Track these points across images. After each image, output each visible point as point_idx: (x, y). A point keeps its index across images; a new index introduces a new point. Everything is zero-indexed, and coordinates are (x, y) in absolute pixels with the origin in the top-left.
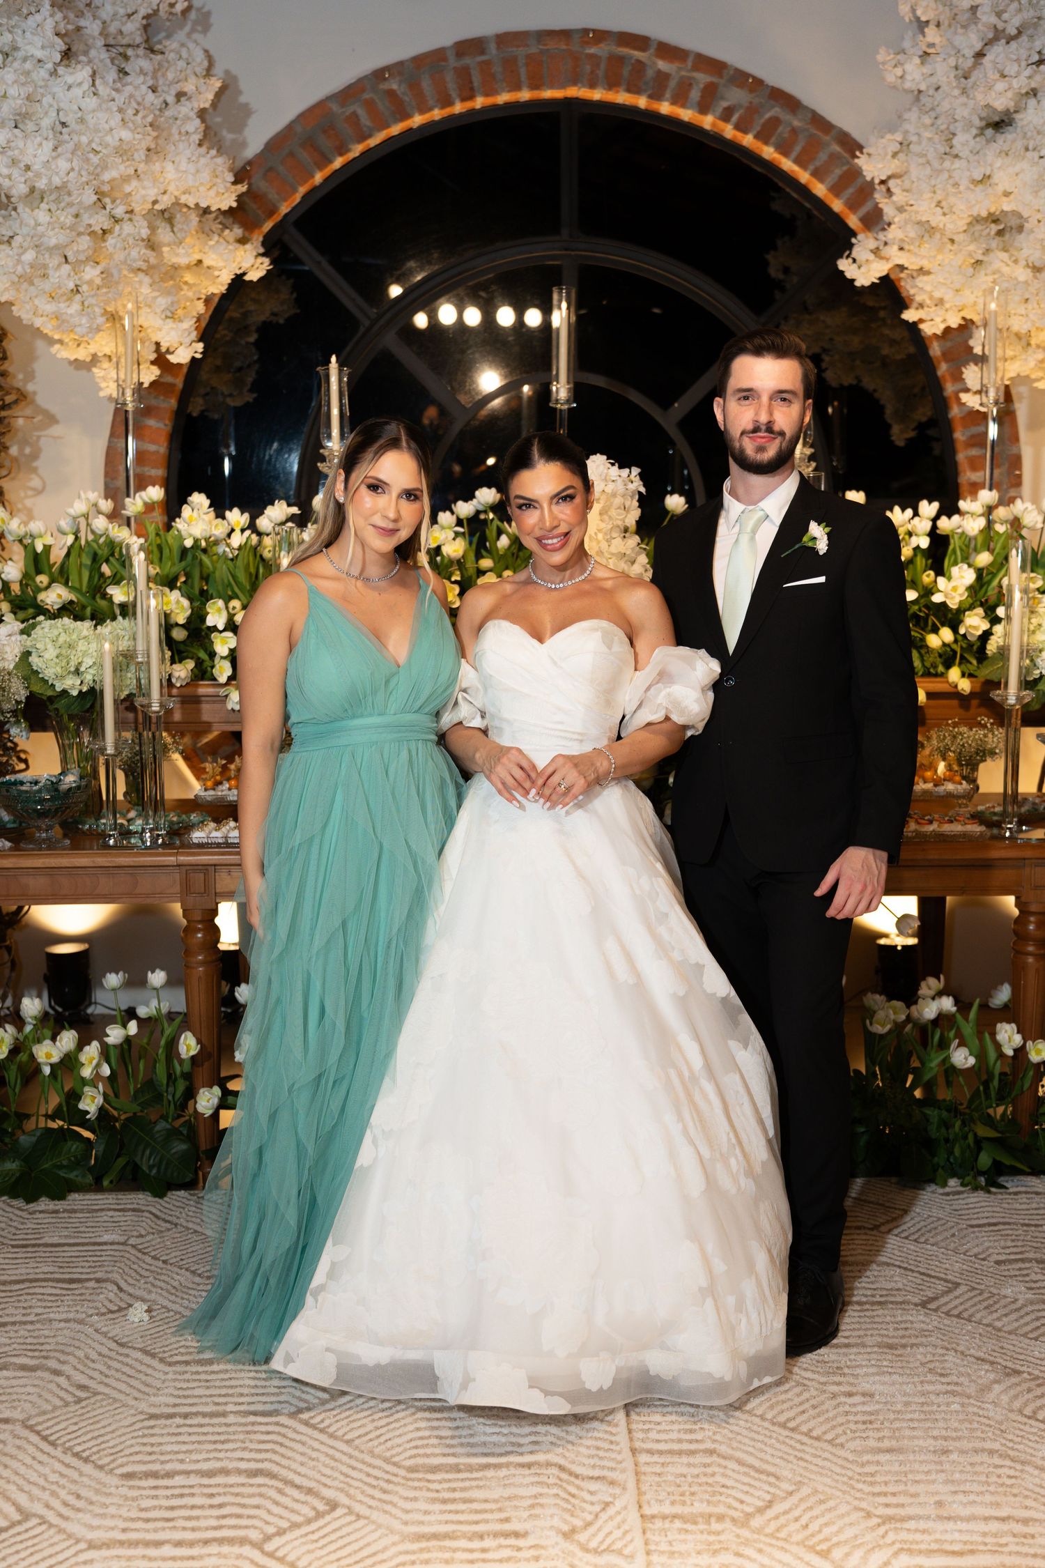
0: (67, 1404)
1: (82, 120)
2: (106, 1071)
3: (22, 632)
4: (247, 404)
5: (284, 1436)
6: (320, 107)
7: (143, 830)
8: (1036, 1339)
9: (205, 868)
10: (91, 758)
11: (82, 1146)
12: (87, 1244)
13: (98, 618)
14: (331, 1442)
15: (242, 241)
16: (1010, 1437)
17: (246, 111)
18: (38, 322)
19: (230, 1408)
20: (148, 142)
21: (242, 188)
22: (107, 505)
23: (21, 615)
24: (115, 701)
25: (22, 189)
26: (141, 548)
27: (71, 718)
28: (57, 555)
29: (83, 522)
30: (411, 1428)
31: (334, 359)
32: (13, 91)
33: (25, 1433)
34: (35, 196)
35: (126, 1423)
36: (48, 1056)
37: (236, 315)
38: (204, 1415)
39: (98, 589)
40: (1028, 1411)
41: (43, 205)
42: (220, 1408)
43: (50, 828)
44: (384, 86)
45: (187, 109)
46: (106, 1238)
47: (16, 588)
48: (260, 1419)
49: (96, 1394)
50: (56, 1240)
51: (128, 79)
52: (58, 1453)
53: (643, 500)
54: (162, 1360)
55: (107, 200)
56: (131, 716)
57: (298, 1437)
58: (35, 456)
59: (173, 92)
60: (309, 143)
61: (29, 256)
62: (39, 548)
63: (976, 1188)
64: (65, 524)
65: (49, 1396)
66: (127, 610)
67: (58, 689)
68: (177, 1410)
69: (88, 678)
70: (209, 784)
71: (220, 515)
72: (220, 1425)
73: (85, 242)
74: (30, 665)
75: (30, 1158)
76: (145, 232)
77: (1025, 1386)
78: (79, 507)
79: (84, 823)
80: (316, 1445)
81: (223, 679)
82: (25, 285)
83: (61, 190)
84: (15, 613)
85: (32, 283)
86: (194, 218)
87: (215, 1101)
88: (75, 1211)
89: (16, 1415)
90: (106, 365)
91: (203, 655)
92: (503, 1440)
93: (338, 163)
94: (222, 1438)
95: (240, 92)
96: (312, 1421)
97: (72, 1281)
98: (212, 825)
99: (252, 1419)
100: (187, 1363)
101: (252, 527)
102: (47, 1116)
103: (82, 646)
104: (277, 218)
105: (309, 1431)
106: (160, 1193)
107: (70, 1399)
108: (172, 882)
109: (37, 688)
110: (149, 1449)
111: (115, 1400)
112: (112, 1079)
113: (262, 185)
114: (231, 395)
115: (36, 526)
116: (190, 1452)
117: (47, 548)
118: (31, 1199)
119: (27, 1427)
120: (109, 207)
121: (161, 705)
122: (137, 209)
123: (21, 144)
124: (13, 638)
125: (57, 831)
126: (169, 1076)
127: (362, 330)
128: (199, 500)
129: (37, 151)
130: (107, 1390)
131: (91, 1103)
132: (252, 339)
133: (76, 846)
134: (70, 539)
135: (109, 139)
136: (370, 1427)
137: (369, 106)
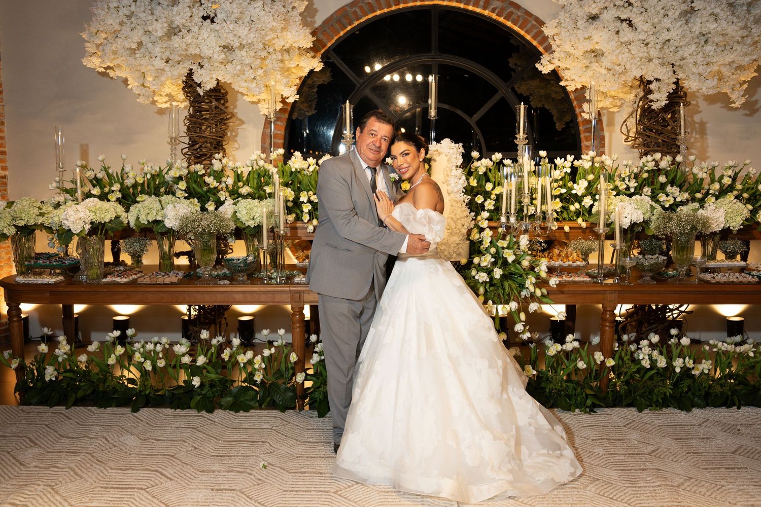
0: (254, 485)
1: (259, 19)
2: (263, 366)
3: (234, 204)
4: (313, 114)
5: (332, 499)
6: (344, 7)
7: (277, 277)
8: (605, 468)
9: (300, 292)
10: (257, 250)
11: (254, 393)
12: (257, 429)
13: (261, 198)
14: (349, 502)
15: (314, 57)
16: (595, 503)
17: (316, 11)
18: (241, 90)
19: (312, 489)
20: (282, 26)
21: (314, 39)
22: (263, 156)
23: (233, 197)
24: (267, 229)
25: (238, 44)
26: (277, 172)
27: (250, 235)
28: (245, 175)
29: (255, 162)
30: (378, 498)
31: (348, 101)
32: (235, 11)
33: (241, 494)
34: (242, 46)
35: (276, 493)
36: (243, 360)
37: (310, 83)
38: (303, 491)
39: (260, 187)
40: (601, 493)
41: (244, 50)
42: (309, 489)
43: (243, 276)
44: (367, 1)
45: (296, 13)
46: (265, 427)
47: (231, 187)
48: (323, 493)
49: (264, 482)
50: (247, 427)
51: (275, 3)
52: (253, 502)
53: (463, 155)
54: (287, 471)
55: (267, 47)
56: (272, 234)
57: (337, 500)
58: (236, 136)
59: (291, 7)
60: (339, 21)
61: (239, 67)
62: (239, 172)
63: (586, 413)
64: (248, 163)
65: (248, 482)
66: (271, 195)
67: (247, 225)
68: (293, 489)
69: (257, 221)
70: (301, 260)
71: (305, 159)
72: (309, 495)
73: (258, 61)
74: (236, 216)
75: (236, 397)
76: (280, 58)
77: (601, 485)
78: (254, 157)
79: (255, 274)
80: (343, 503)
81: (306, 221)
82: (236, 77)
83: (251, 44)
84: (230, 196)
85: (239, 76)
86: (297, 52)
87: (303, 378)
88: (252, 416)
89: (237, 488)
90: (263, 103)
91: (298, 212)
92: (411, 503)
93: (349, 28)
94: (310, 499)
95: (314, 4)
96: (342, 495)
97: (253, 442)
98: (302, 276)
99: (320, 493)
100: (296, 473)
101: (317, 164)
102: (241, 381)
103: (255, 209)
104: (326, 48)
105: (341, 498)
106: (283, 411)
107: (256, 483)
108: (288, 297)
109: (239, 225)
110: (284, 502)
111: (272, 485)
112: (265, 369)
113: (321, 37)
114: (307, 111)
115: (238, 164)
116: (299, 504)
117: (242, 172)
118: (237, 411)
119: (241, 492)
120: (267, 49)
121: (284, 232)
122: (277, 49)
123: (238, 29)
124: (230, 206)
125: (245, 278)
126: (286, 368)
127: (357, 88)
128: (298, 154)
129: (243, 31)
130: (268, 481)
131: (258, 377)
132: (315, 90)
133: (252, 284)
134: (250, 169)
135: (268, 26)
136: (363, 497)
137: (361, 8)
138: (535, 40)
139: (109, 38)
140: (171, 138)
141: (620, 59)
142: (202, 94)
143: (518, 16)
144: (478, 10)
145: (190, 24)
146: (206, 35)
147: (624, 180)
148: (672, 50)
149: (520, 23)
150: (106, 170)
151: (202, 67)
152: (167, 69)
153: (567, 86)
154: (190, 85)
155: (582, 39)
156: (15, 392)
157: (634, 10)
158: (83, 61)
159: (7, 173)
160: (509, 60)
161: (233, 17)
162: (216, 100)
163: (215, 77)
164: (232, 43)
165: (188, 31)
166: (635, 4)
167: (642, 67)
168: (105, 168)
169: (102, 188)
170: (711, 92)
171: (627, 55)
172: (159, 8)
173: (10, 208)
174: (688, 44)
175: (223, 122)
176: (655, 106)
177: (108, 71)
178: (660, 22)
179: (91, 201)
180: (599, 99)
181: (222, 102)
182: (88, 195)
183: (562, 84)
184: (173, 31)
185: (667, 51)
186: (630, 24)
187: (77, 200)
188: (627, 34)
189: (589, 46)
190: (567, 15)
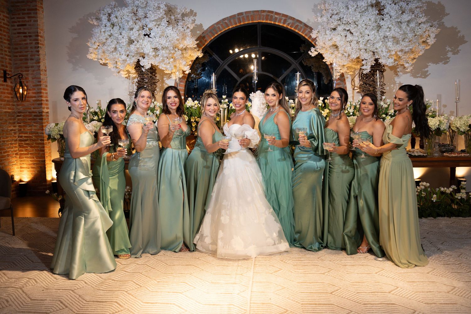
1: (171, 35)
6: (213, 25)
15: (198, 51)
18: (162, 68)
20: (182, 38)
21: (198, 42)
25: (161, 48)
31: (214, 73)
32: (160, 32)
34: (163, 49)
37: (197, 62)
44: (225, 21)
45: (188, 30)
51: (178, 26)
55: (175, 48)
59: (186, 28)
60: (211, 32)
61: (161, 58)
71: (194, 101)
73: (171, 55)
76: (181, 53)
81: (194, 131)
82: (160, 63)
83: (167, 48)
86: (190, 49)
90: (174, 74)
93: (216, 35)
101: (199, 103)
104: (205, 46)
122: (179, 49)
123: (160, 40)
127: (221, 65)
128: (190, 99)
129: (163, 41)
137: (222, 25)
138: (310, 39)
139: (100, 45)
140: (130, 93)
141: (346, 50)
142: (144, 71)
143: (301, 27)
144: (281, 24)
145: (138, 39)
146: (146, 44)
147: (348, 109)
148: (371, 44)
149: (302, 30)
150: (99, 108)
151: (144, 58)
152: (128, 59)
153: (326, 62)
154: (138, 66)
155: (327, 40)
156: (59, 213)
157: (352, 26)
158: (87, 56)
159: (49, 110)
160: (300, 48)
161: (158, 35)
162: (151, 73)
163: (150, 63)
164: (158, 47)
165: (138, 42)
166: (351, 23)
167: (357, 53)
168: (99, 107)
169: (98, 117)
170: (391, 65)
171: (349, 47)
172: (124, 31)
173: (57, 126)
174: (378, 42)
175: (154, 83)
176: (365, 72)
177: (99, 61)
178: (364, 31)
179: (94, 123)
180: (340, 68)
181: (154, 74)
182: (92, 120)
183: (324, 61)
184: (131, 42)
185: (369, 45)
186: (351, 33)
187: (87, 122)
188: (350, 37)
189: (331, 43)
190: (322, 28)
